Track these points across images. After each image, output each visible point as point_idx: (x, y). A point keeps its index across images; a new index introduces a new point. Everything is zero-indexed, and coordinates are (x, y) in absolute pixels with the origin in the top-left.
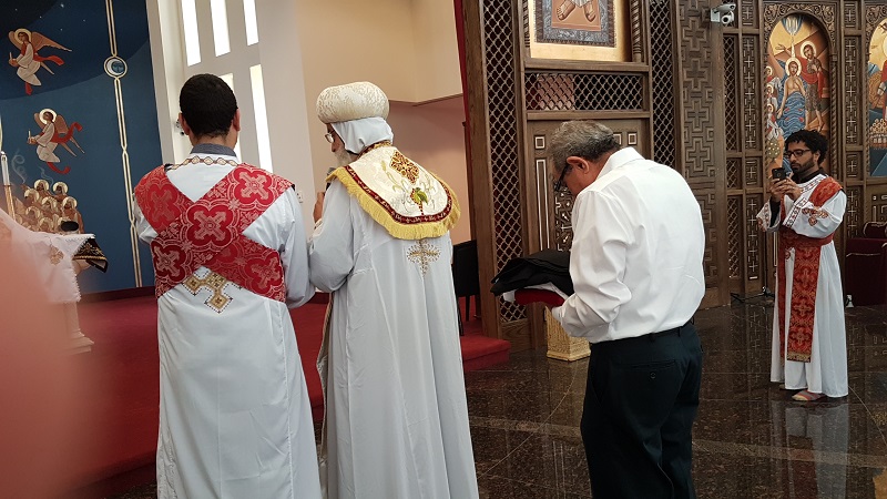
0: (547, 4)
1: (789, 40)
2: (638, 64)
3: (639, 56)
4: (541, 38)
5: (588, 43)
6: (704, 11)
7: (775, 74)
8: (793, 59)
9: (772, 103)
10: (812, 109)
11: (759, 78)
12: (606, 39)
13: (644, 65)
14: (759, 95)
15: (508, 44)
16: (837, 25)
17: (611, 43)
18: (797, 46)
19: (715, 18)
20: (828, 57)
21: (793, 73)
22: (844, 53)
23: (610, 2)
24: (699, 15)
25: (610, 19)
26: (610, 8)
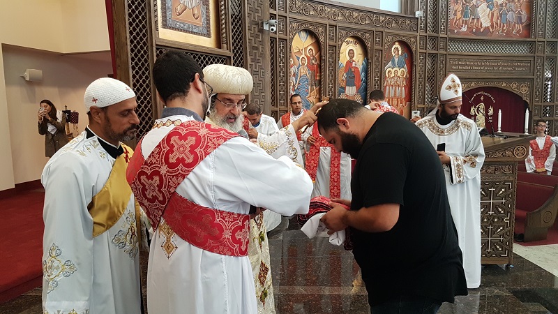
0: (169, 4)
1: (301, 44)
2: (225, 51)
3: (225, 46)
4: (165, 26)
5: (194, 33)
6: (260, 22)
7: (294, 64)
8: (303, 56)
9: (293, 80)
10: (312, 86)
11: (287, 65)
12: (205, 32)
13: (228, 52)
14: (287, 75)
15: (144, 27)
16: (325, 39)
17: (209, 35)
18: (306, 48)
19: (266, 27)
20: (320, 56)
21: (303, 64)
22: (328, 55)
23: (208, 9)
24: (257, 24)
25: (208, 20)
26: (208, 12)
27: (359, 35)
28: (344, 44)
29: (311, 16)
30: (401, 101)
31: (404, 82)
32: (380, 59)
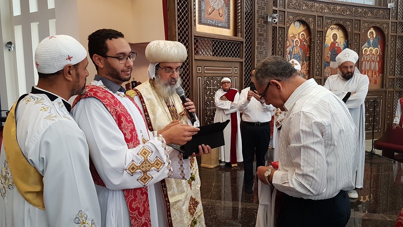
0: (203, 8)
1: (296, 31)
2: (239, 38)
3: (240, 34)
4: (200, 23)
5: (219, 27)
6: (265, 16)
7: (290, 45)
8: (297, 39)
9: (288, 57)
10: (303, 61)
12: (227, 25)
13: (241, 38)
15: (187, 24)
16: (314, 27)
17: (229, 28)
19: (270, 20)
20: (310, 39)
21: (297, 45)
22: (316, 38)
23: (229, 9)
24: (264, 18)
25: (229, 17)
26: (229, 12)
27: (341, 22)
28: (329, 30)
29: (304, 10)
30: (375, 73)
31: (378, 59)
32: (358, 41)
